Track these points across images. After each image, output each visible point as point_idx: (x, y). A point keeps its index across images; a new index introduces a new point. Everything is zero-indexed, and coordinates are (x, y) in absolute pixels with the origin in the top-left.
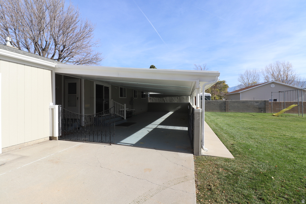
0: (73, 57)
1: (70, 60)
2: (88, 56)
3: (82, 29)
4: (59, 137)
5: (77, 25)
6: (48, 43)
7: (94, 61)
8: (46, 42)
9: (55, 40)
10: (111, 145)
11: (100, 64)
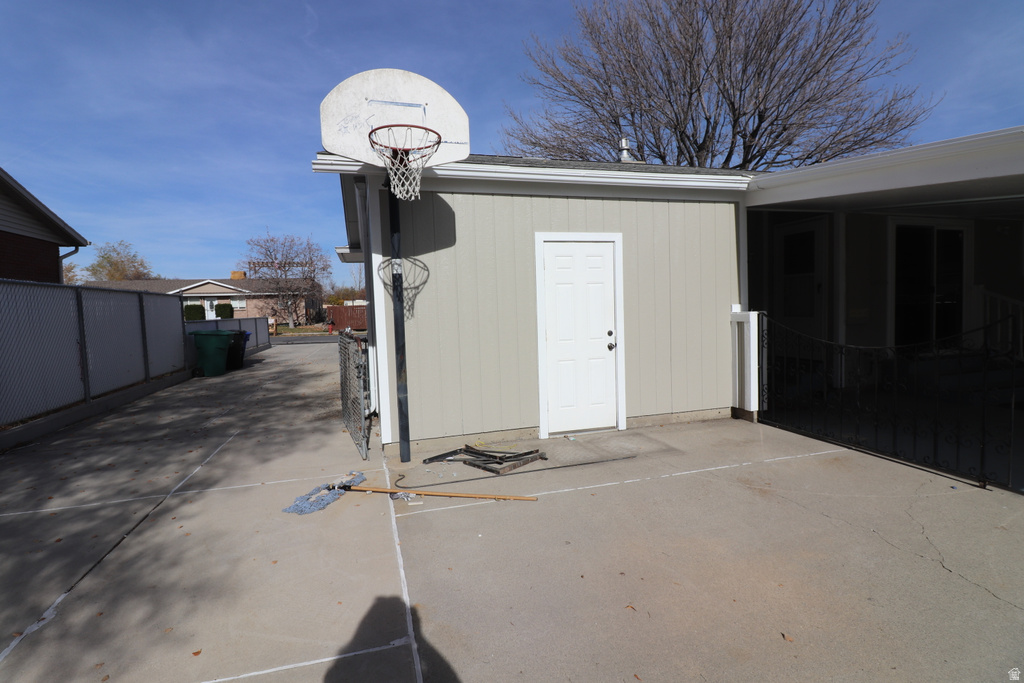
0: (789, 144)
1: (780, 158)
2: (851, 120)
3: (825, 25)
4: (759, 412)
5: (807, 17)
6: (712, 121)
7: (878, 136)
8: (708, 119)
9: (732, 104)
10: (984, 488)
11: (906, 141)
